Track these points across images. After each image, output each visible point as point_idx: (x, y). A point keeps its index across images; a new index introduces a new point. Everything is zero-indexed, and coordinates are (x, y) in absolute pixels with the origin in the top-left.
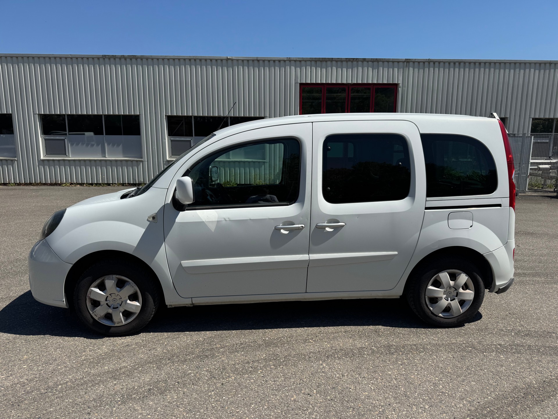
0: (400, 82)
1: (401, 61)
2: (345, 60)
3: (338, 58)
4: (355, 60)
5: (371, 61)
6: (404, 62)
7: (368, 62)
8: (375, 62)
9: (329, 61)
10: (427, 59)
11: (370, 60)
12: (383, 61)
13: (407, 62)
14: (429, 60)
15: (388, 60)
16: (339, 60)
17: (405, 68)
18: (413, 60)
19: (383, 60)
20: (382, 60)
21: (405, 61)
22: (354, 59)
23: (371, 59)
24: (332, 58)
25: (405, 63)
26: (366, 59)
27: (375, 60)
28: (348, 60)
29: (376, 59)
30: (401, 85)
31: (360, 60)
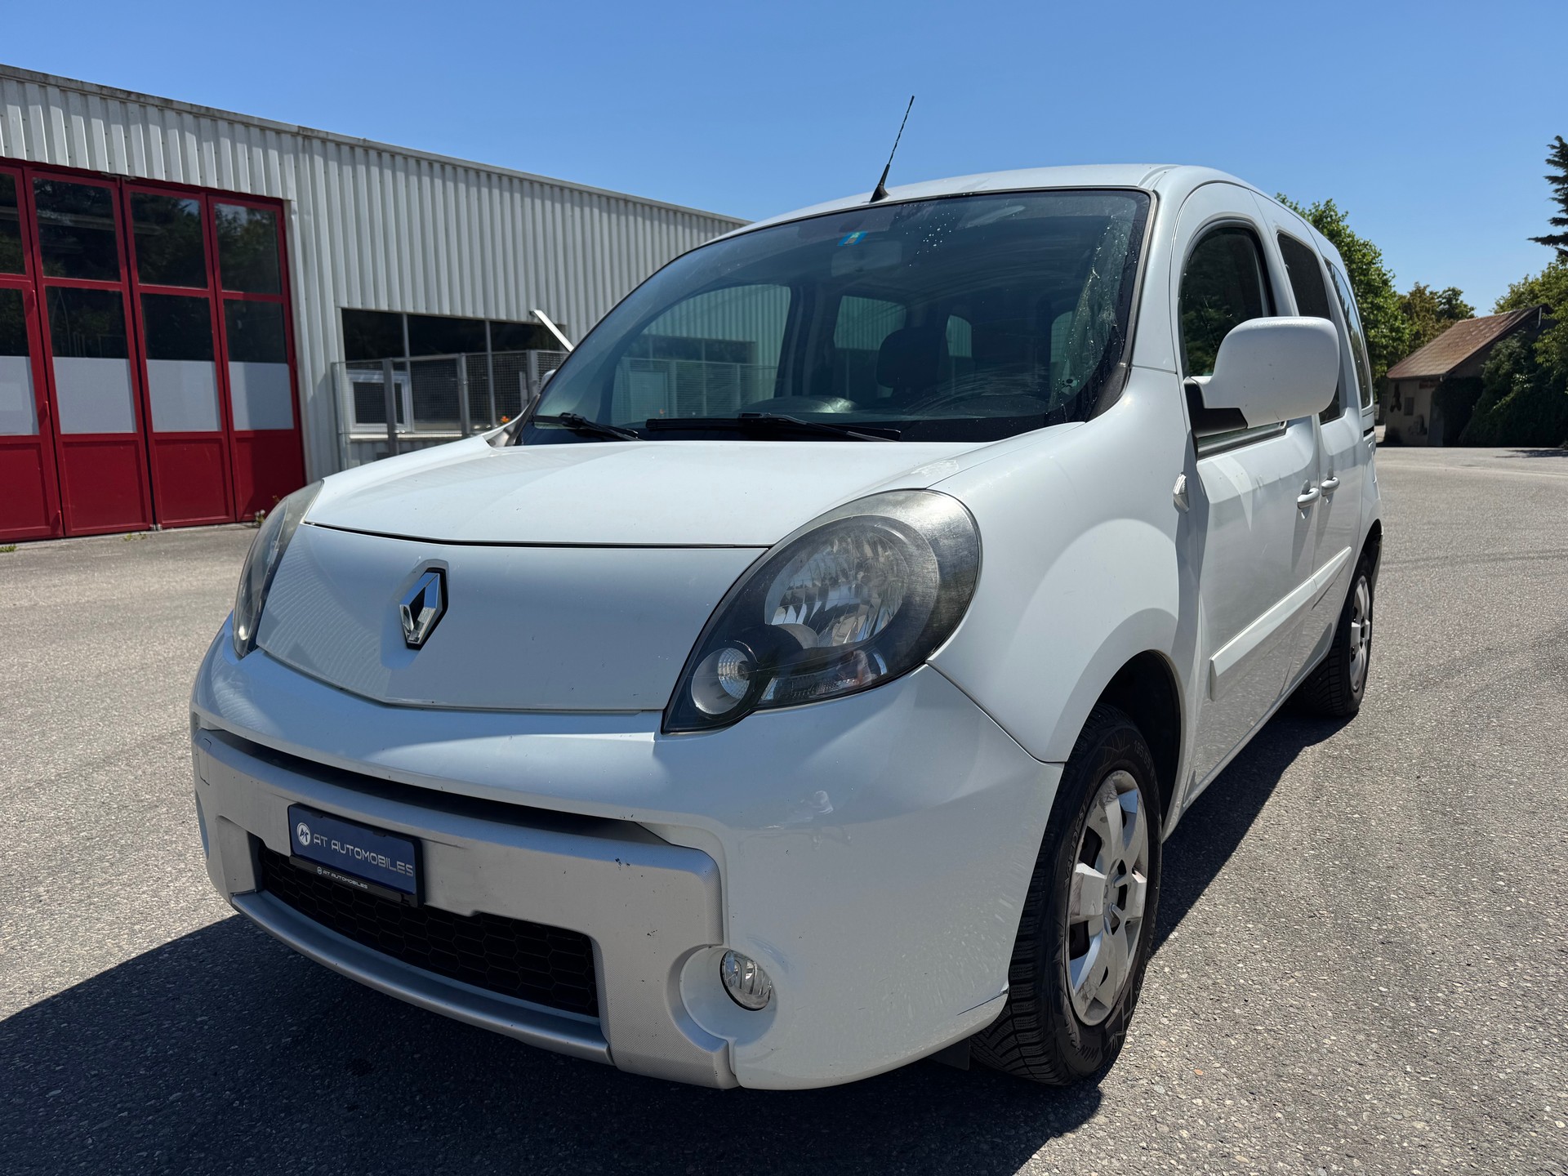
0: (292, 196)
1: (287, 129)
2: (95, 89)
3: (69, 80)
4: (133, 97)
5: (190, 113)
6: (295, 135)
7: (179, 112)
8: (206, 120)
9: (32, 81)
10: (359, 139)
11: (189, 109)
12: (232, 120)
13: (305, 137)
14: (367, 144)
15: (245, 120)
16: (73, 85)
17: (301, 155)
18: (321, 135)
19: (232, 118)
20: (225, 116)
21: (298, 134)
22: (130, 93)
23: (191, 104)
24: (46, 76)
25: (300, 139)
26: (172, 101)
27: (203, 111)
28: (107, 94)
29: (207, 108)
30: (295, 205)
31: (152, 101)
